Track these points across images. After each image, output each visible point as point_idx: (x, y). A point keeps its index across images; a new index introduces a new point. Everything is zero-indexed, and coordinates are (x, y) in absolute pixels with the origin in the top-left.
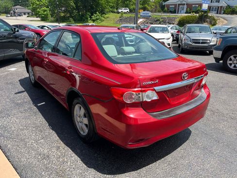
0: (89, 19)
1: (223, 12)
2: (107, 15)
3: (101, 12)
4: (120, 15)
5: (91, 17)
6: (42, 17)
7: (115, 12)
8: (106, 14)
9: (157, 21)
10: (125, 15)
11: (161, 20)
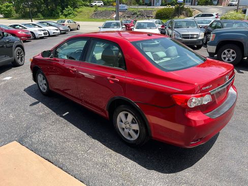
0: (60, 13)
1: (197, 3)
2: (80, 9)
3: (73, 6)
4: (94, 9)
5: (62, 12)
6: (5, 14)
7: (88, 6)
8: (78, 8)
9: (134, 14)
10: (99, 9)
11: (138, 13)
